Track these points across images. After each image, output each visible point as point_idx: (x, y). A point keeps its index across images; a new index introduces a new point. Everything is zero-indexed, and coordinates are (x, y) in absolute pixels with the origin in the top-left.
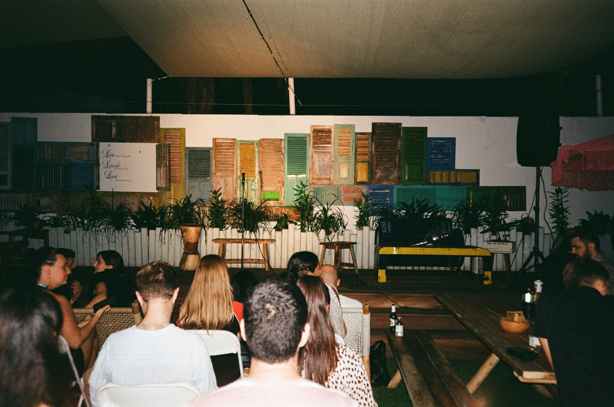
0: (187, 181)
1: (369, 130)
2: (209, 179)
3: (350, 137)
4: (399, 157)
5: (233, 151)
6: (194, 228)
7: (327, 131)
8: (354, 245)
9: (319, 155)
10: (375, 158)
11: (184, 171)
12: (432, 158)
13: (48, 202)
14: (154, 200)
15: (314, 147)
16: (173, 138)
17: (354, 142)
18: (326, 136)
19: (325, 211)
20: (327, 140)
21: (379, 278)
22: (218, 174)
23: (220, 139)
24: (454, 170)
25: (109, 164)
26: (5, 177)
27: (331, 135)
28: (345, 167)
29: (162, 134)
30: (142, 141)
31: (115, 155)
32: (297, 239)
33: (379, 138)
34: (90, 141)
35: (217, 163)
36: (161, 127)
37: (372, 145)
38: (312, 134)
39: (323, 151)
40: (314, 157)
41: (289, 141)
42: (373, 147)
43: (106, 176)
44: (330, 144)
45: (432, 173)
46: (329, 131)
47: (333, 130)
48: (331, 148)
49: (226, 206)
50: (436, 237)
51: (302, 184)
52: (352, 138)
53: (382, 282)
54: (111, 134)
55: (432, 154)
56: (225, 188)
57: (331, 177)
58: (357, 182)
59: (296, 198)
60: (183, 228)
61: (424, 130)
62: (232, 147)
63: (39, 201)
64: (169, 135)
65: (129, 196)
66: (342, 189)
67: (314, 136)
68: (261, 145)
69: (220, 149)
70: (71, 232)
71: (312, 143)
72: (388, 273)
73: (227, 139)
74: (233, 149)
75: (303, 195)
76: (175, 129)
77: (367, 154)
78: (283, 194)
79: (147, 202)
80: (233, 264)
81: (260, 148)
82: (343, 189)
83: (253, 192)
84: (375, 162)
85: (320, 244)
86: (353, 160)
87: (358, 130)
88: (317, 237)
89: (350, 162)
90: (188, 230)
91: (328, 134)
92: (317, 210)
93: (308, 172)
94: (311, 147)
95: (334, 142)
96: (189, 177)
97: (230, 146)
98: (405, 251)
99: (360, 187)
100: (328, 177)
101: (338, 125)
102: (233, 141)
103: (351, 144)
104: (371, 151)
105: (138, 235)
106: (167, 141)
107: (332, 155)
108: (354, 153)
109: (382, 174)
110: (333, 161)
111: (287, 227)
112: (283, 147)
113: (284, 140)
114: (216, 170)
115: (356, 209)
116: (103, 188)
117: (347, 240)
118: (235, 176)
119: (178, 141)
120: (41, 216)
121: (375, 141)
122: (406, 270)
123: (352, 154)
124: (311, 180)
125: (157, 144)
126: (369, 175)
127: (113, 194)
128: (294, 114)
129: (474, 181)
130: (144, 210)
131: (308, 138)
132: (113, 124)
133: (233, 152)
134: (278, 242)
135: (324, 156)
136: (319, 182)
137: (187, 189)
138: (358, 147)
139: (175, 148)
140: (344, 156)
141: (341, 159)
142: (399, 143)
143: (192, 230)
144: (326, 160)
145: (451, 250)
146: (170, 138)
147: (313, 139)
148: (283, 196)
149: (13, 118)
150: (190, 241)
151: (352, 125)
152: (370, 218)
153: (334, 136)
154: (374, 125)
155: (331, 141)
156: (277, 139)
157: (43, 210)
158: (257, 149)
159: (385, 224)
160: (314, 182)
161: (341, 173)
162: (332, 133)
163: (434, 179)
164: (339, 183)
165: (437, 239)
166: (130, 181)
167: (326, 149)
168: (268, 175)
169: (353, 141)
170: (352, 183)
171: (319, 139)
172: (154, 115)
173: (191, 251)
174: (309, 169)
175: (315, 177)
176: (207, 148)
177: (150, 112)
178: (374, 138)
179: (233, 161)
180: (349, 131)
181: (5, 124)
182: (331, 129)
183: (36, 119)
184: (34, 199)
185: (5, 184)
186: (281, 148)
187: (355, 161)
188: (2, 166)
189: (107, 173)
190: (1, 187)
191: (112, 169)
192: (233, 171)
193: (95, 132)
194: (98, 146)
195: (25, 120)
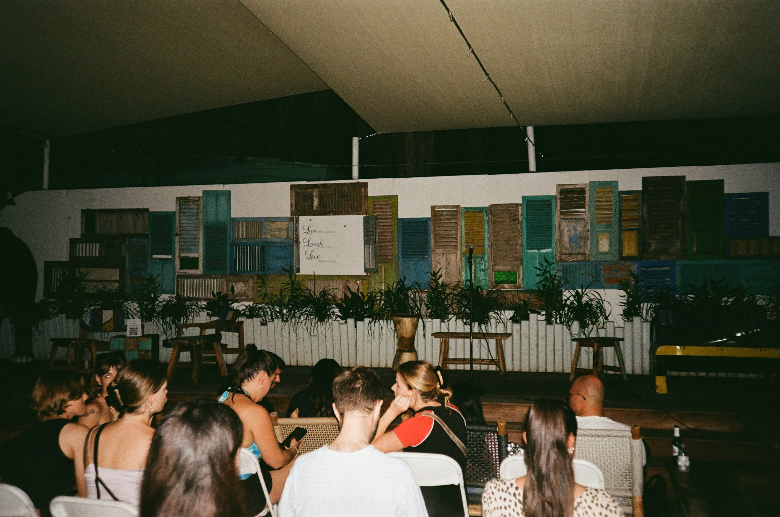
0: (401, 261)
1: (639, 187)
2: (427, 257)
3: (612, 197)
4: (683, 222)
5: (456, 221)
6: (410, 319)
7: (579, 191)
8: (621, 343)
9: (568, 223)
10: (648, 225)
11: (396, 247)
12: (733, 222)
13: (244, 289)
14: (362, 284)
15: (561, 213)
16: (382, 209)
17: (618, 204)
18: (576, 197)
19: (578, 297)
20: (579, 202)
21: (658, 388)
22: (438, 251)
23: (440, 207)
24: (767, 238)
25: (310, 242)
26: (197, 259)
27: (584, 196)
28: (605, 238)
29: (370, 204)
30: (347, 213)
31: (317, 230)
32: (542, 334)
33: (653, 197)
34: (289, 215)
35: (437, 236)
36: (370, 194)
37: (643, 207)
38: (559, 196)
39: (574, 217)
40: (562, 225)
41: (528, 206)
42: (645, 210)
43: (307, 256)
44: (584, 207)
45: (732, 242)
46: (582, 191)
47: (587, 189)
48: (585, 212)
49: (448, 291)
50: (740, 333)
51: (546, 261)
52: (614, 199)
53: (662, 393)
54: (313, 206)
55: (732, 216)
56: (447, 268)
57: (587, 252)
58: (623, 257)
59: (538, 279)
60: (395, 318)
61: (720, 183)
62: (455, 217)
63: (233, 287)
64: (379, 205)
65: (333, 280)
66: (601, 267)
67: (561, 198)
68: (491, 213)
69: (441, 220)
70: (268, 323)
71: (558, 208)
72: (670, 381)
73: (448, 206)
74: (456, 219)
75: (548, 275)
76: (385, 197)
77: (636, 220)
78: (521, 274)
79: (353, 287)
80: (458, 365)
81: (490, 216)
82: (603, 266)
83: (483, 273)
84: (648, 229)
85: (573, 340)
86: (617, 228)
87: (621, 188)
88: (568, 330)
89: (611, 230)
90: (402, 321)
91: (581, 195)
92: (567, 295)
93: (554, 245)
94: (558, 213)
95: (588, 205)
96: (403, 254)
97: (452, 215)
98: (694, 351)
99: (627, 264)
100: (582, 251)
101: (594, 182)
102: (456, 209)
103: (613, 207)
104: (642, 215)
105: (344, 327)
106: (377, 212)
107: (587, 223)
108: (617, 219)
109: (658, 246)
110: (588, 231)
111: (527, 318)
112: (520, 214)
113: (521, 204)
114: (435, 245)
115: (623, 293)
116: (303, 272)
117: (611, 335)
118: (459, 253)
119: (389, 212)
120: (235, 305)
121: (647, 202)
122: (698, 377)
123: (614, 220)
124: (558, 255)
125: (365, 216)
126: (640, 248)
127: (314, 278)
128: (535, 170)
130: (350, 296)
131: (553, 201)
132: (315, 194)
133: (456, 223)
134: (516, 336)
135: (576, 223)
136: (570, 259)
137: (400, 270)
138: (623, 210)
139: (386, 221)
140: (603, 224)
141: (599, 227)
142: (682, 202)
143: (407, 322)
144: (579, 229)
145: (765, 350)
146: (380, 208)
147: (560, 202)
148: (521, 278)
149: (205, 192)
150: (405, 336)
151: (613, 181)
152: (642, 305)
153: (589, 197)
154: (645, 180)
156: (513, 204)
157: (238, 298)
158: (486, 218)
159: (664, 314)
160: (564, 258)
161: (600, 245)
162: (586, 193)
163: (736, 250)
164: (597, 259)
165: (742, 335)
166: (335, 262)
167: (578, 215)
168: (501, 250)
169: (616, 202)
170: (616, 258)
171: (569, 202)
172: (361, 181)
173: (406, 348)
174: (555, 241)
175: (564, 251)
176: (424, 218)
177: (356, 178)
178: (646, 198)
179: (456, 234)
180: (609, 190)
181: (197, 199)
182: (585, 188)
183: (229, 192)
184: (227, 286)
185: (197, 268)
186: (518, 216)
187: (619, 230)
188: (193, 247)
189: (309, 253)
190: (192, 272)
191: (315, 247)
192: (456, 246)
193: (294, 205)
194: (297, 221)
195: (217, 194)
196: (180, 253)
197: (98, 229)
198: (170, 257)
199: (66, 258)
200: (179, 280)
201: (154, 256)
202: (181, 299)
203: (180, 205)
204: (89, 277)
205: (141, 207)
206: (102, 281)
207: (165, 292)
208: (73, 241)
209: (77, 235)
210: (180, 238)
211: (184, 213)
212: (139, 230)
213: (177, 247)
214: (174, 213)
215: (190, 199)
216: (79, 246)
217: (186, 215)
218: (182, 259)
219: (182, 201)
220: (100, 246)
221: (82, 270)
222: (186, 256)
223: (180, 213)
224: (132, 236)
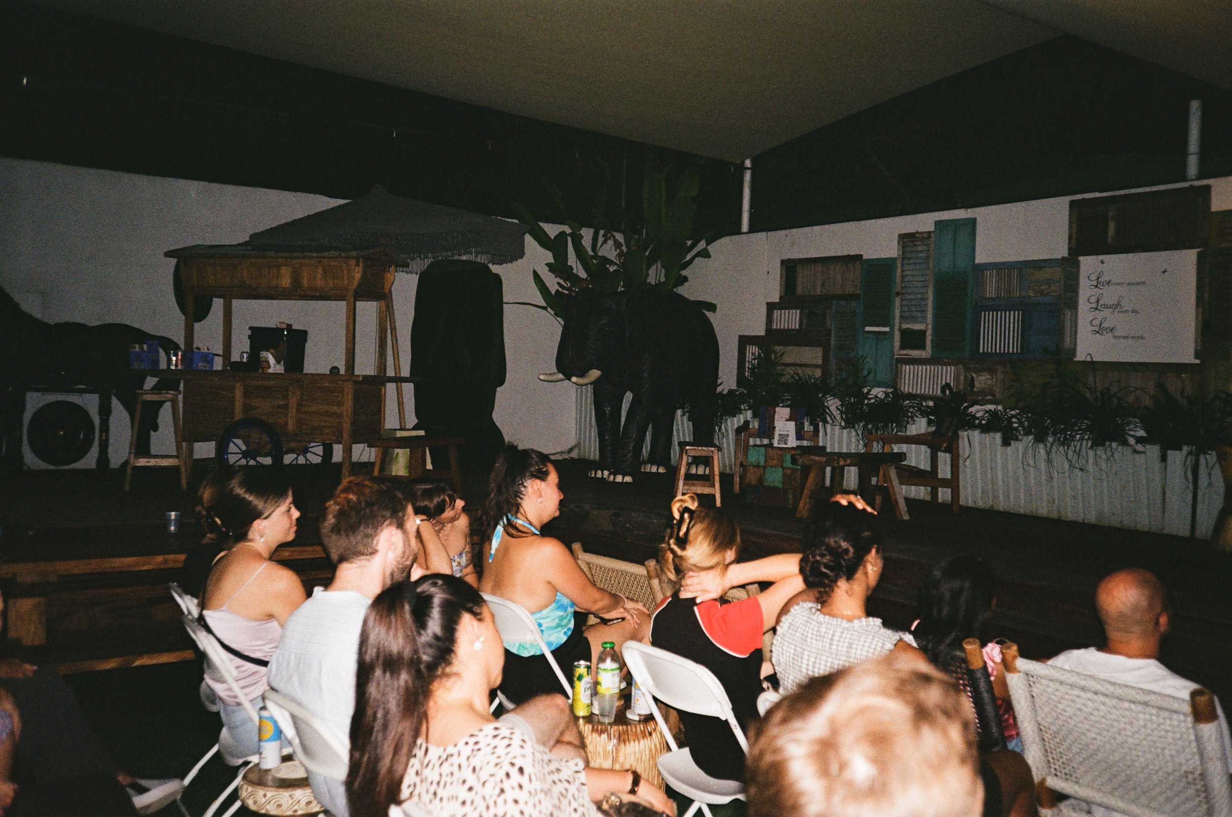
13: (989, 382)
14: (1191, 381)
25: (1101, 303)
26: (923, 333)
29: (1213, 227)
30: (1169, 246)
31: (1114, 281)
34: (1065, 254)
36: (1214, 208)
43: (1092, 329)
54: (1106, 236)
63: (972, 378)
65: (1136, 372)
70: (1012, 443)
79: (1174, 387)
90: (1230, 453)
105: (1140, 458)
106: (1225, 242)
116: (1082, 354)
120: (974, 410)
125: (1200, 250)
127: (1092, 365)
130: (1165, 403)
132: (1111, 214)
149: (937, 223)
157: (979, 398)
166: (1142, 338)
172: (1201, 183)
177: (1191, 177)
181: (925, 236)
183: (974, 220)
184: (966, 377)
185: (922, 347)
188: (919, 314)
189: (1097, 322)
190: (915, 353)
191: (1107, 312)
193: (1074, 237)
194: (1077, 265)
195: (956, 225)
196: (900, 323)
197: (799, 290)
198: (887, 329)
199: (762, 332)
200: (899, 365)
201: (868, 329)
202: (899, 396)
203: (903, 247)
204: (787, 359)
205: (852, 254)
206: (801, 365)
207: (879, 385)
208: (771, 307)
209: (776, 298)
210: (902, 300)
211: (910, 259)
212: (849, 289)
213: (897, 312)
214: (894, 260)
215: (917, 235)
216: (776, 313)
217: (911, 261)
218: (904, 333)
219: (906, 239)
220: (801, 314)
221: (778, 348)
222: (908, 329)
223: (903, 259)
224: (840, 297)
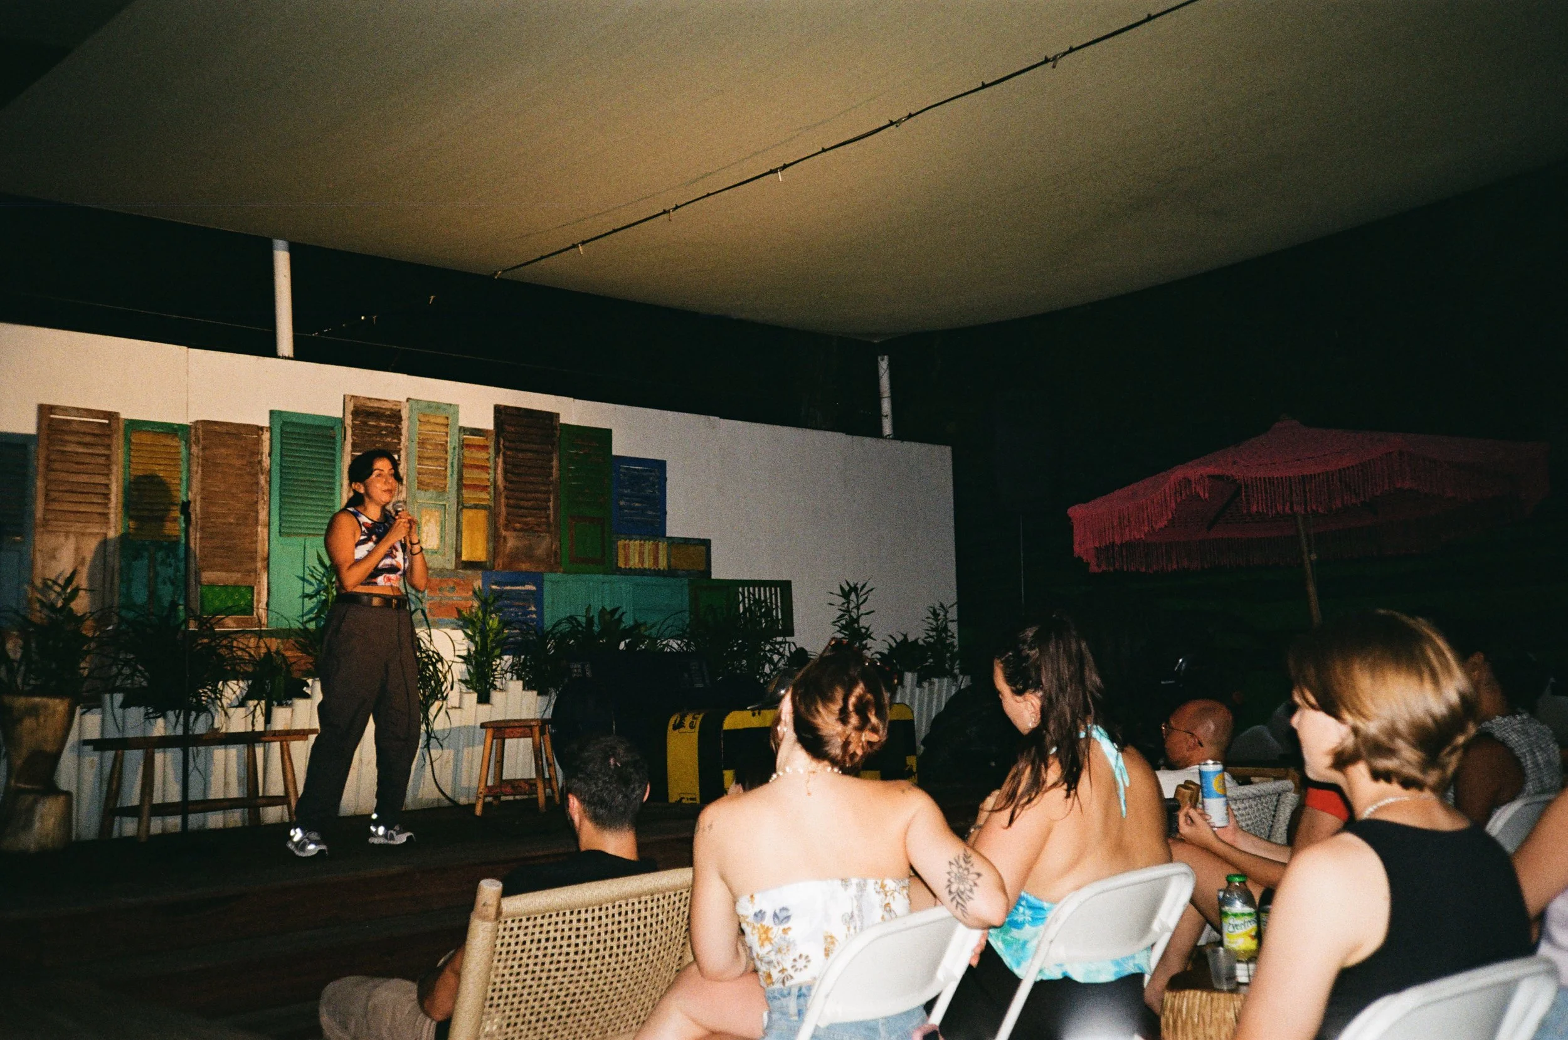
1: (488, 424)
2: (23, 542)
3: (446, 436)
4: (557, 498)
5: (107, 452)
7: (389, 416)
10: (503, 500)
12: (622, 508)
17: (457, 452)
18: (386, 428)
20: (389, 439)
22: (55, 525)
23: (65, 410)
24: (665, 539)
27: (400, 426)
28: (433, 521)
33: (512, 445)
35: (53, 487)
37: (496, 463)
38: (349, 421)
41: (283, 435)
42: (500, 470)
45: (621, 543)
46: (395, 415)
47: (405, 414)
52: (453, 441)
55: (622, 496)
58: (464, 562)
59: (305, 605)
61: (605, 436)
62: (107, 441)
67: (354, 427)
69: (67, 443)
71: (349, 447)
73: (86, 411)
74: (105, 446)
77: (485, 488)
78: (265, 592)
81: (195, 448)
83: (173, 587)
84: (503, 510)
86: (453, 500)
87: (464, 422)
89: (445, 505)
91: (393, 426)
95: (407, 447)
97: (96, 436)
99: (468, 575)
101: (417, 401)
102: (107, 421)
103: (449, 458)
104: (495, 481)
108: (455, 481)
109: (520, 544)
112: (266, 450)
113: (267, 429)
114: (46, 510)
115: (461, 635)
118: (112, 534)
121: (504, 454)
123: (451, 482)
126: (491, 545)
128: (291, 355)
129: (702, 568)
131: (338, 428)
133: (104, 456)
138: (465, 465)
140: (433, 490)
141: (424, 497)
142: (555, 463)
147: (353, 434)
148: (264, 601)
151: (451, 405)
153: (408, 431)
154: (500, 412)
155: (399, 444)
156: (247, 426)
158: (185, 453)
159: (580, 671)
162: (403, 423)
163: (627, 559)
168: (217, 533)
169: (454, 448)
170: (451, 566)
171: (371, 436)
176: (17, 435)
178: (501, 446)
179: (107, 486)
180: (442, 421)
182: (400, 411)
186: (262, 454)
187: (458, 504)
192: (105, 515)
